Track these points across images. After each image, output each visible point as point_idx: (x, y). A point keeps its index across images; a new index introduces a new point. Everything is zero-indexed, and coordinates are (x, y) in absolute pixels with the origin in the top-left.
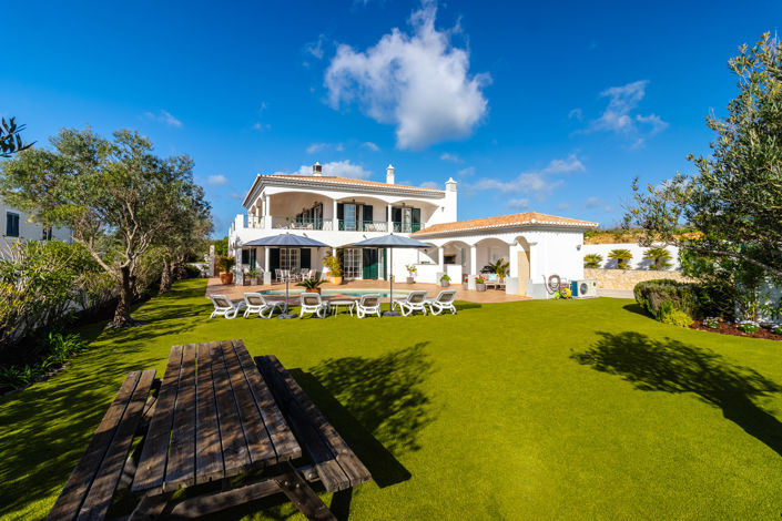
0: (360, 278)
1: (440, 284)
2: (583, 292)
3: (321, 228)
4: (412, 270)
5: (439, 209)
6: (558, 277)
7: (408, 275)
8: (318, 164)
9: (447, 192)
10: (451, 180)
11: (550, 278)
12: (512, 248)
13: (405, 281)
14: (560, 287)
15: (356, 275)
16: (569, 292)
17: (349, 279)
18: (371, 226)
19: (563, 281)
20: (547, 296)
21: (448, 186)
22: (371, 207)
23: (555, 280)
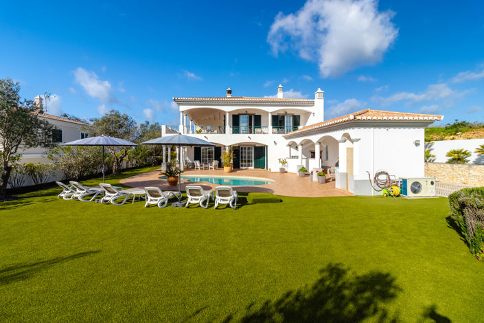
0: (253, 168)
1: (298, 174)
2: (415, 191)
3: (225, 133)
4: (284, 162)
5: (312, 115)
6: (387, 174)
7: (280, 165)
8: (229, 89)
9: (316, 101)
10: (319, 90)
11: (377, 175)
12: (341, 145)
13: (279, 171)
14: (389, 183)
15: (249, 166)
16: (397, 190)
17: (244, 168)
18: (259, 130)
19: (392, 178)
20: (372, 193)
21: (317, 95)
22: (260, 116)
23: (383, 177)
